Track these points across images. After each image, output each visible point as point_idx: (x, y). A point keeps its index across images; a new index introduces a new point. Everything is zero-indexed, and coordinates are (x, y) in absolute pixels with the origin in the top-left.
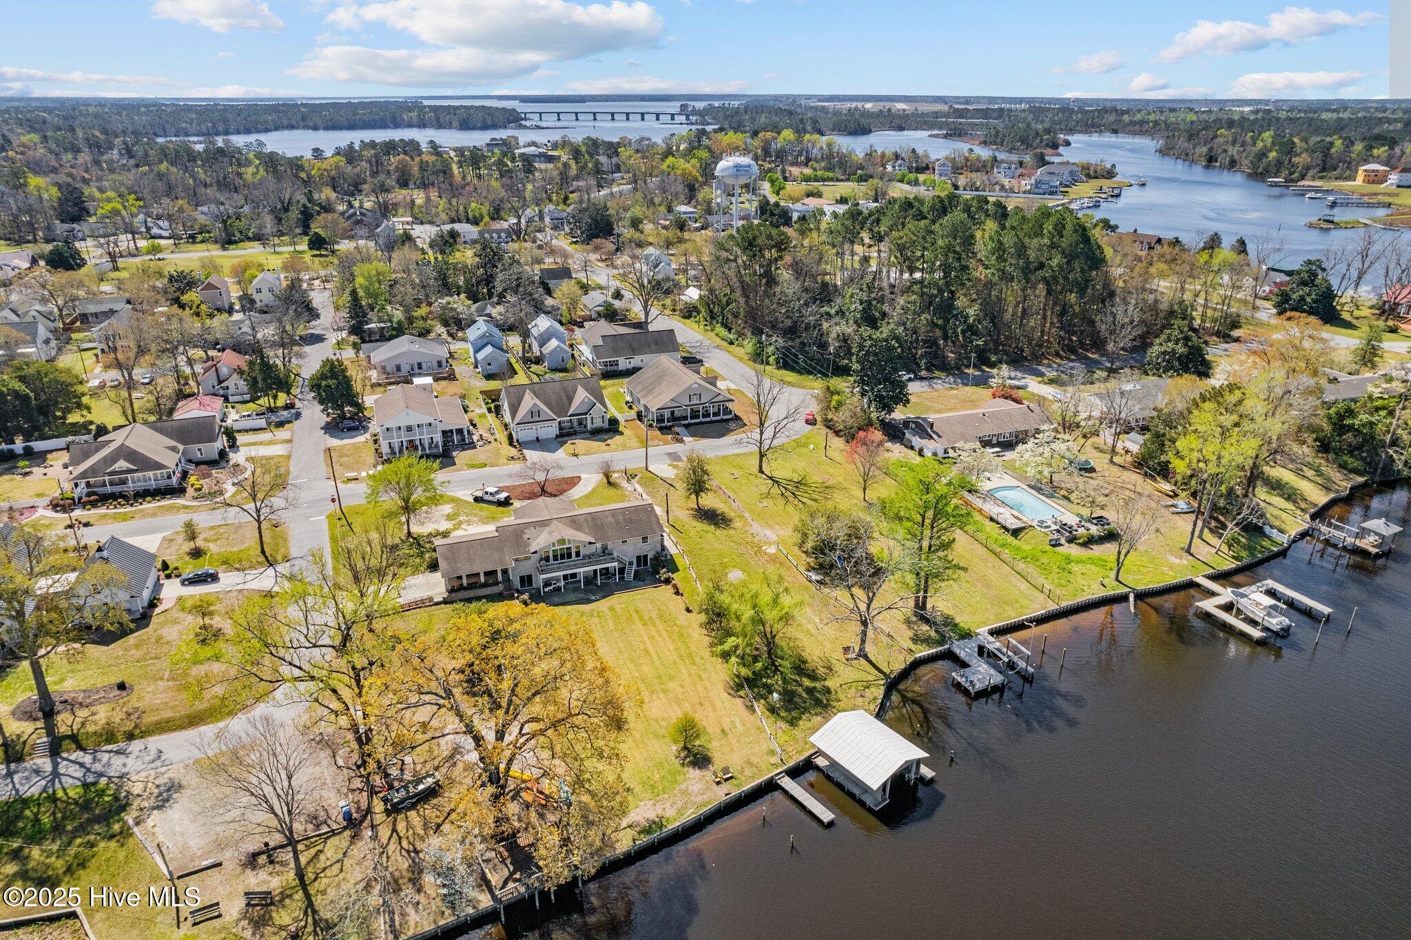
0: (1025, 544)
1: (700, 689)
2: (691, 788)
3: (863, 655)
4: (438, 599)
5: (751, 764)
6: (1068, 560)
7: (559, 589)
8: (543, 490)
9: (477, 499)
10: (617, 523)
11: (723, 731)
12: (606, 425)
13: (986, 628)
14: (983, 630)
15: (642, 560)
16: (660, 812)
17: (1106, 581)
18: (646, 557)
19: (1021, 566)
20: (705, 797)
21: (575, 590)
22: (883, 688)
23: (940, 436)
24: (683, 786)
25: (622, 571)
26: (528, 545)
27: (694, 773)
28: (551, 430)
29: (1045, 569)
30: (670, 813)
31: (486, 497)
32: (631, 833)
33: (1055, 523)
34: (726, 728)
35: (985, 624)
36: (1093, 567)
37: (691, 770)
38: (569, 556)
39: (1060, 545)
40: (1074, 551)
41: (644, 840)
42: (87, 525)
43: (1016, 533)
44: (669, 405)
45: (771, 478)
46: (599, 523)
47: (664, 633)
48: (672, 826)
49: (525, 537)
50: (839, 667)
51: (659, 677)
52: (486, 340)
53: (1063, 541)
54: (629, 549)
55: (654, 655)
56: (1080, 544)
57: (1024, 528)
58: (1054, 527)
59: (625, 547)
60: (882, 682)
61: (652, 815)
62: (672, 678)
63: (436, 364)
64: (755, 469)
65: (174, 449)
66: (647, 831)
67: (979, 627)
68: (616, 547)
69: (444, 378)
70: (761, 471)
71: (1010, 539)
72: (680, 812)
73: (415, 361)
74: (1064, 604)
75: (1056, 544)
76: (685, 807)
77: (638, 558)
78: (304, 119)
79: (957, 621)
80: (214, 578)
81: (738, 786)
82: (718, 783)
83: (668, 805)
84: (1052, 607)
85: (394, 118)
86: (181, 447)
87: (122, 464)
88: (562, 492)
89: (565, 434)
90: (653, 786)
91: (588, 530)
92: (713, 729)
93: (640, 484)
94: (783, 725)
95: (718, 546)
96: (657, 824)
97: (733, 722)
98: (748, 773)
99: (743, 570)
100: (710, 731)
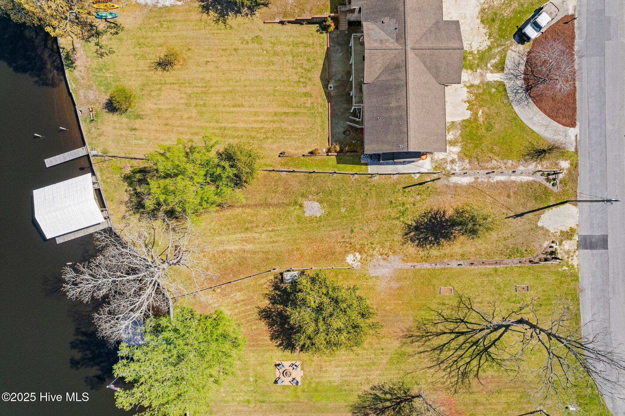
2: (92, 92)
5: (100, 135)
10: (388, 110)
11: (135, 129)
16: (79, 68)
20: (82, 98)
27: (104, 98)
30: (76, 73)
32: (69, 48)
34: (137, 133)
37: (108, 97)
41: (62, 54)
45: (504, 326)
47: (260, 125)
48: (67, 72)
51: (204, 105)
55: (231, 109)
61: (77, 63)
62: (201, 113)
64: (526, 317)
66: (68, 57)
70: (521, 321)
72: (75, 80)
76: (77, 83)
81: (84, 121)
82: (91, 110)
83: (82, 74)
90: (101, 70)
91: (383, 78)
92: (138, 124)
93: (529, 184)
94: (128, 171)
95: (371, 213)
96: (71, 64)
97: (141, 139)
98: (93, 130)
99: (320, 220)
100: (138, 121)
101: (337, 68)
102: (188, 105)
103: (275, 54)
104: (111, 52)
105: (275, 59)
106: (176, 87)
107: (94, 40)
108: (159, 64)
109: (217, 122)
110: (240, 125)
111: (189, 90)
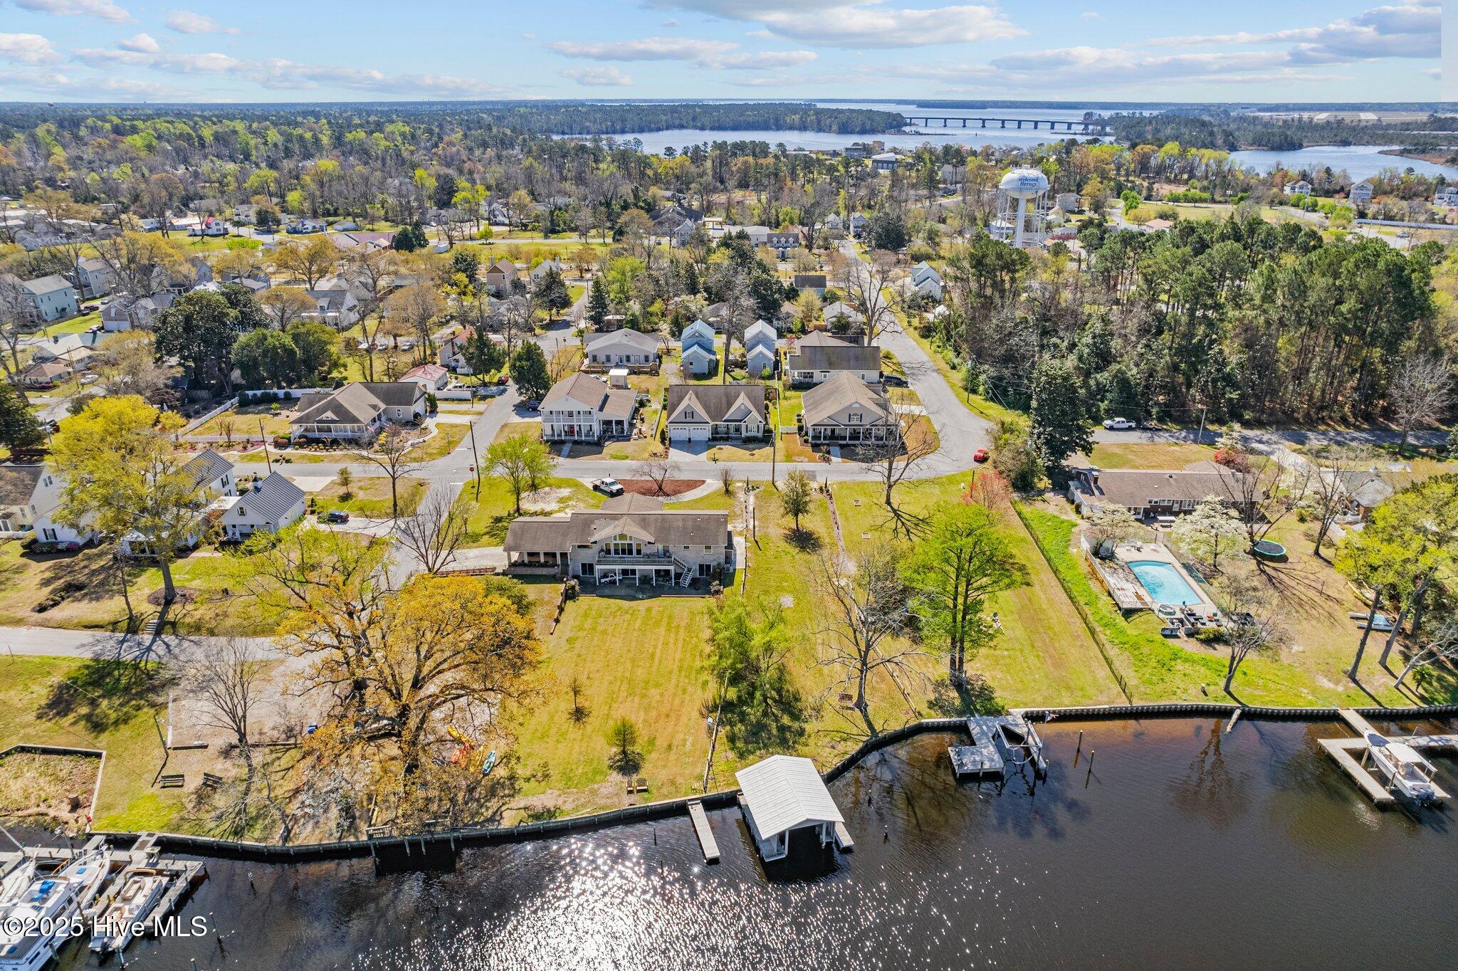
0: (1132, 629)
1: (677, 701)
2: (602, 790)
3: (861, 705)
4: (499, 570)
5: (673, 783)
6: (1175, 657)
7: (614, 582)
8: (660, 488)
9: (596, 488)
10: (685, 528)
11: (670, 746)
12: (760, 435)
13: (1023, 710)
14: (1018, 712)
15: (704, 568)
16: (560, 803)
17: (1209, 689)
18: (708, 567)
19: (1112, 652)
20: (609, 801)
21: (629, 586)
22: (861, 745)
23: (1102, 493)
24: (596, 786)
25: (678, 576)
26: (592, 535)
27: (616, 777)
28: (704, 433)
29: (1141, 661)
30: (568, 807)
31: (603, 487)
32: (522, 814)
33: (1182, 611)
34: (675, 743)
35: (1026, 705)
36: (1203, 669)
37: (615, 773)
38: (630, 552)
39: (1176, 637)
40: (1191, 647)
41: (531, 823)
42: (288, 461)
43: (1128, 613)
44: (826, 422)
45: (895, 511)
46: (667, 525)
47: (680, 644)
48: (560, 819)
49: (593, 526)
50: (828, 714)
51: (647, 682)
52: (695, 340)
53: (1181, 633)
54: (693, 556)
55: (657, 660)
56: (1203, 641)
57: (1141, 610)
58: (1179, 615)
59: (687, 553)
60: (865, 739)
61: (550, 804)
62: (657, 685)
63: (643, 359)
64: (884, 499)
65: (374, 407)
66: (537, 817)
67: (1016, 706)
68: (677, 551)
69: (646, 373)
70: (888, 503)
71: (1120, 619)
72: (576, 809)
73: (624, 354)
74: (1138, 703)
75: (1171, 635)
76: (584, 806)
77: (701, 566)
78: (694, 119)
79: (995, 695)
80: (344, 520)
81: (647, 800)
82: (630, 792)
83: (571, 799)
84: (1122, 703)
85: (777, 120)
86: (383, 406)
87: (329, 415)
88: (676, 492)
89: (717, 438)
90: (570, 779)
91: (652, 530)
92: (661, 742)
93: (756, 497)
94: (732, 755)
95: (788, 569)
96: (550, 813)
97: (685, 740)
98: (665, 791)
99: (796, 597)
100: (658, 742)
101: (623, 592)
102: (643, 696)
103: (594, 629)
104: (546, 765)
105: (600, 628)
106: (615, 705)
107: (519, 784)
108: (578, 720)
109: (671, 673)
110: (678, 656)
111: (624, 694)
